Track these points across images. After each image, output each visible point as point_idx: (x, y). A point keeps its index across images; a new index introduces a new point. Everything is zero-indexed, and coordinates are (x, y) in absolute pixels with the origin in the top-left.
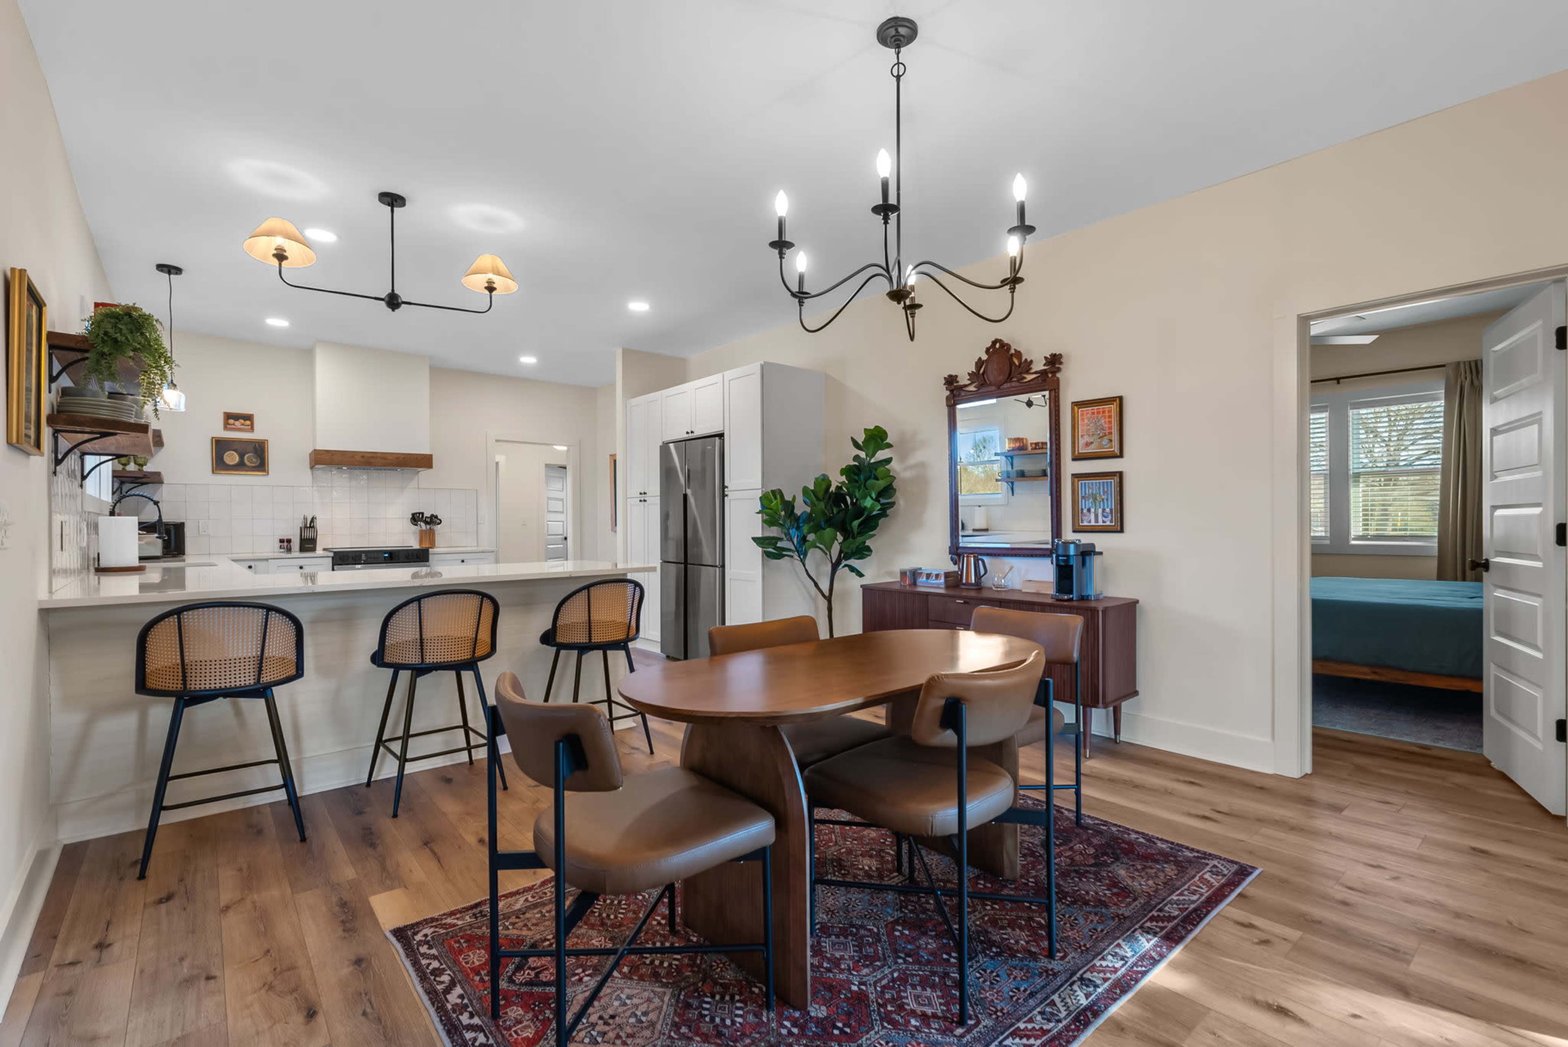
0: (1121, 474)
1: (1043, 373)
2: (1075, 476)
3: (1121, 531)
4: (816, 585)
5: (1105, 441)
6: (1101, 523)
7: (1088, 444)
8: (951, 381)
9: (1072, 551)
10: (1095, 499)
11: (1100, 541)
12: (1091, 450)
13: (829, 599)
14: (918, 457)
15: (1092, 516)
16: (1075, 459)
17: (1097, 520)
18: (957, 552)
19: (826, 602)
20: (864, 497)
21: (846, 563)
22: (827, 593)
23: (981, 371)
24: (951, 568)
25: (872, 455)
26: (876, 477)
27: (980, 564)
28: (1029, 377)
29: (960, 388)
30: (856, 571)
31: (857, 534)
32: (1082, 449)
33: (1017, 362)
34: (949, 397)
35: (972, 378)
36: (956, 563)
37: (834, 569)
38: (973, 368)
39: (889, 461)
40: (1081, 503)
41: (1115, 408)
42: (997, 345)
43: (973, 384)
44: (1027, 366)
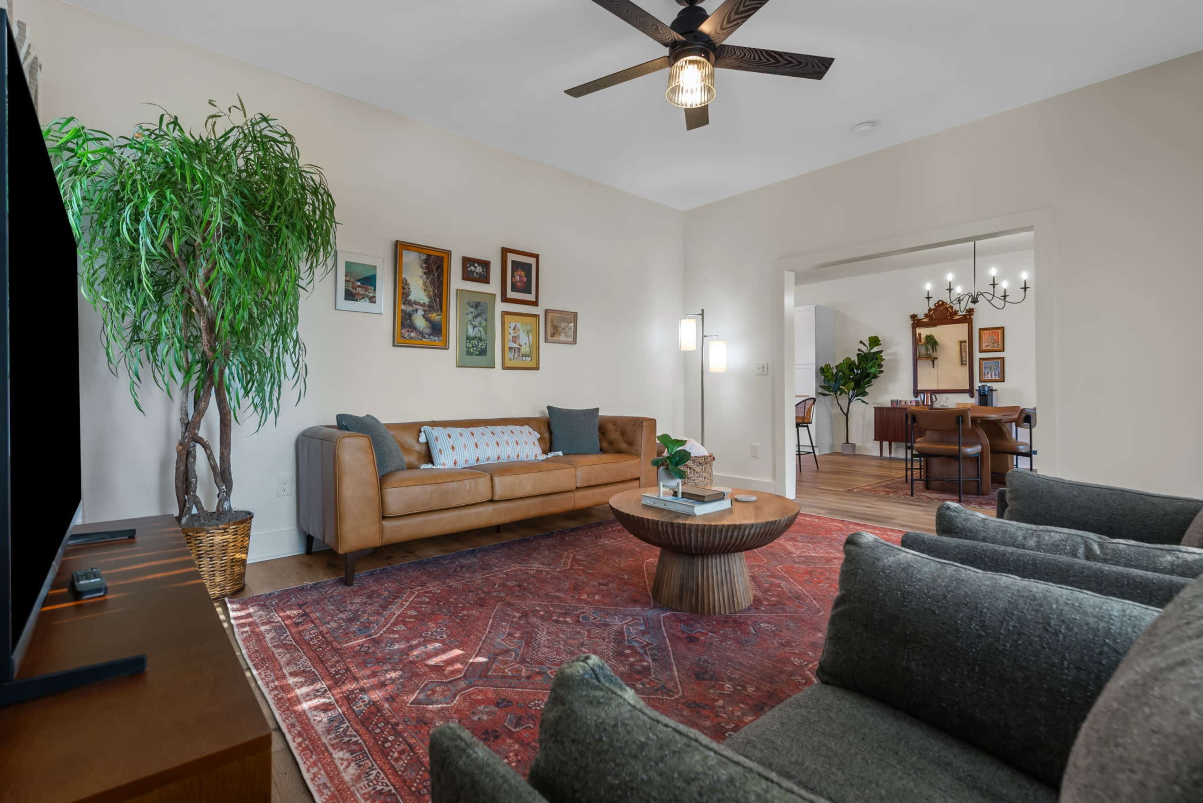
0: (1003, 358)
1: (965, 316)
2: (980, 359)
3: (1004, 381)
4: (841, 409)
5: (996, 345)
6: (993, 378)
7: (987, 346)
8: (913, 317)
9: (986, 389)
10: (991, 368)
11: (994, 386)
12: (989, 348)
13: (847, 415)
14: (893, 350)
15: (990, 376)
16: (980, 352)
17: (991, 377)
18: (917, 392)
19: (845, 417)
20: (871, 368)
21: (856, 398)
22: (846, 412)
23: (931, 313)
24: (913, 399)
25: (871, 349)
26: (877, 359)
27: (933, 396)
28: (957, 317)
29: (919, 320)
30: (863, 402)
31: (861, 385)
32: (984, 348)
33: (951, 311)
34: (913, 324)
35: (926, 316)
36: (916, 397)
37: (850, 401)
38: (926, 312)
39: (881, 352)
40: (984, 370)
41: (1000, 331)
42: (940, 303)
43: (926, 320)
44: (956, 313)
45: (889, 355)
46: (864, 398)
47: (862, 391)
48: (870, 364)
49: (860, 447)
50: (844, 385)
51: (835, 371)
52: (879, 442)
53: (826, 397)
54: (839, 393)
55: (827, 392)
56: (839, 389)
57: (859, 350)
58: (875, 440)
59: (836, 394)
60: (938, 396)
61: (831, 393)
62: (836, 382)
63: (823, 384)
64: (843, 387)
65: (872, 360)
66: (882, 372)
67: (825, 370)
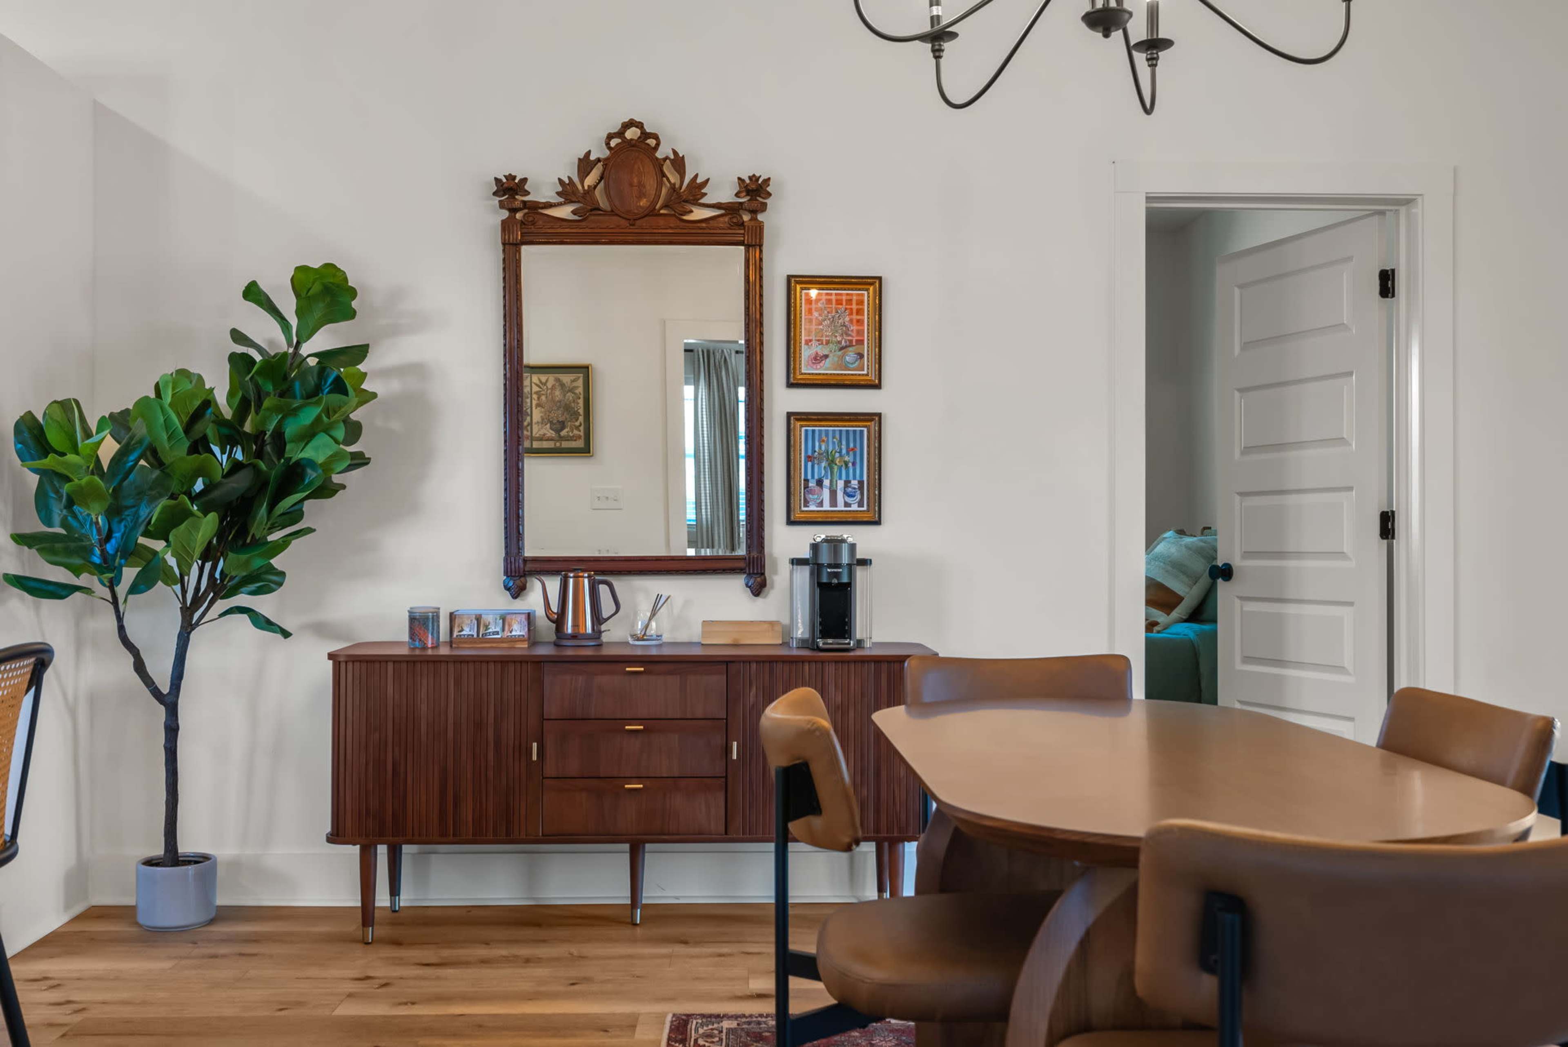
0: (878, 419)
1: (731, 209)
2: (791, 417)
3: (879, 522)
4: (140, 667)
5: (850, 356)
7: (818, 359)
8: (509, 189)
10: (831, 463)
12: (825, 369)
13: (170, 703)
14: (415, 346)
15: (826, 494)
16: (793, 385)
17: (833, 502)
18: (519, 569)
19: (160, 713)
20: (308, 436)
21: (221, 605)
22: (165, 689)
23: (590, 181)
24: (503, 602)
25: (305, 334)
26: (339, 387)
27: (603, 589)
28: (699, 214)
29: (534, 208)
30: (264, 623)
31: (256, 530)
32: (806, 368)
33: (673, 178)
34: (506, 226)
35: (567, 191)
36: (517, 591)
37: (188, 628)
38: (568, 171)
39: (359, 352)
40: (803, 469)
41: (867, 296)
42: (632, 134)
43: (565, 212)
44: (696, 190)
45: (386, 373)
46: (264, 605)
47: (258, 563)
48: (309, 415)
49: (235, 865)
50: (162, 533)
51: (108, 448)
52: (354, 850)
53: (47, 604)
54: (130, 574)
55: (59, 575)
56: (130, 552)
57: (238, 336)
58: (336, 836)
59: (112, 585)
60: (621, 584)
61: (84, 580)
62: (114, 512)
63: (35, 525)
64: (158, 545)
65: (313, 394)
66: (359, 461)
67: (54, 437)
